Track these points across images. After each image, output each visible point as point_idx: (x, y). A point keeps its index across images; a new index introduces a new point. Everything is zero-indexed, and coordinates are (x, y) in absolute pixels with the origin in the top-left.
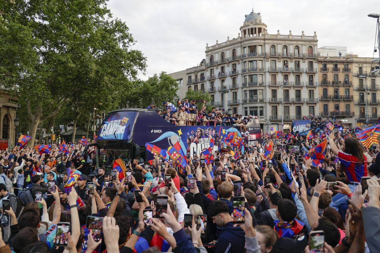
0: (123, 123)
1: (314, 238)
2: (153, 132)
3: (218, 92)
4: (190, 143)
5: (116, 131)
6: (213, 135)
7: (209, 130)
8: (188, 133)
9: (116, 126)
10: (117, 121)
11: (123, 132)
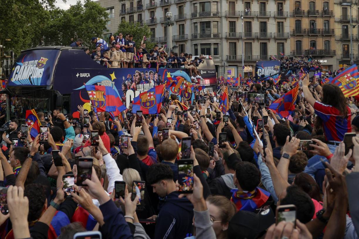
0: (40, 65)
1: (282, 215)
2: (79, 76)
3: (161, 24)
4: (126, 91)
5: (31, 75)
6: (155, 80)
7: (150, 74)
8: (124, 78)
9: (32, 68)
10: (33, 61)
11: (41, 76)
